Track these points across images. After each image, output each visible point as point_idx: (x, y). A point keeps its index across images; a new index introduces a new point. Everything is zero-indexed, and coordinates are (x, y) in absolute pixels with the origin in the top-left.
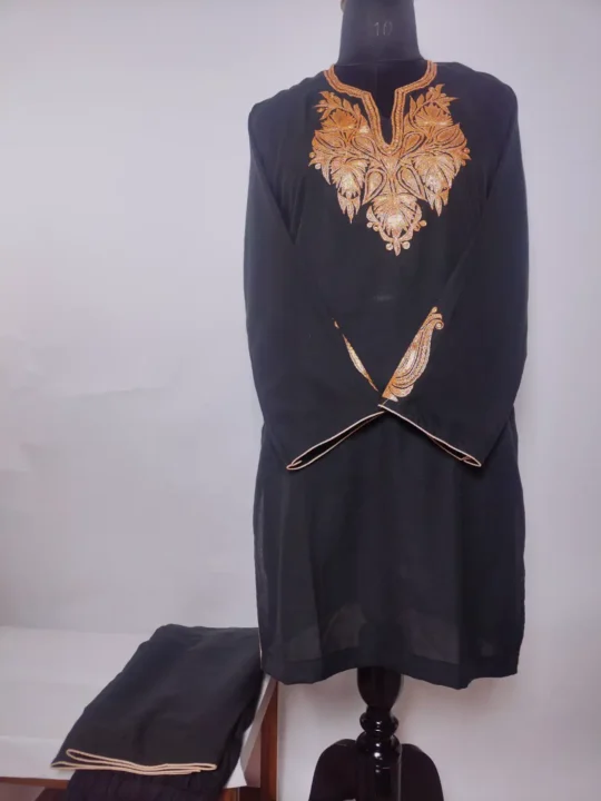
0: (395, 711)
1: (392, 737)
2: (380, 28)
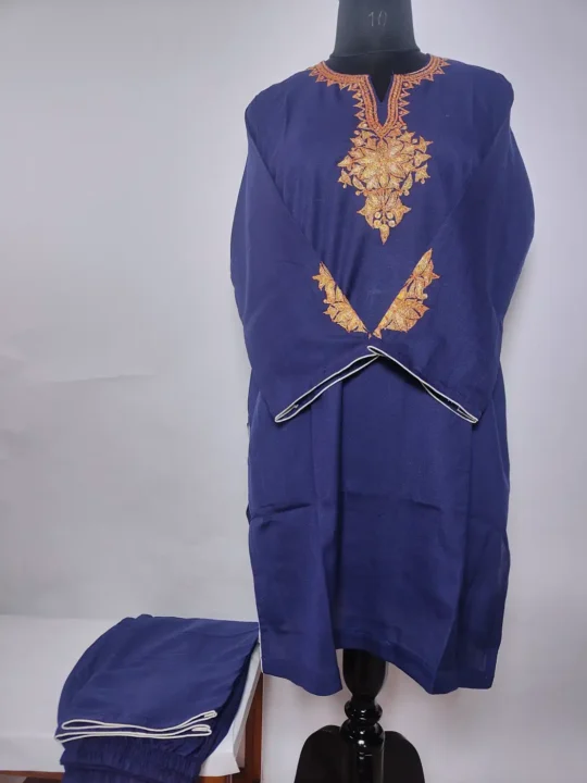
0: (379, 700)
1: (376, 725)
2: (376, 18)
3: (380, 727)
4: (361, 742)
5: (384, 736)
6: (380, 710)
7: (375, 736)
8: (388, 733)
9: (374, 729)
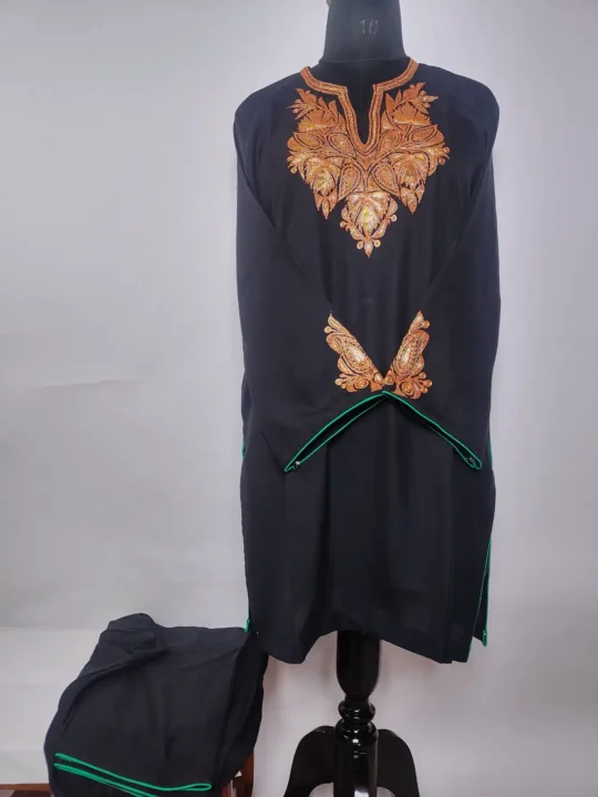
3: (373, 726)
4: (355, 741)
5: (377, 734)
6: (374, 709)
7: (368, 735)
8: (381, 731)
9: (368, 727)
